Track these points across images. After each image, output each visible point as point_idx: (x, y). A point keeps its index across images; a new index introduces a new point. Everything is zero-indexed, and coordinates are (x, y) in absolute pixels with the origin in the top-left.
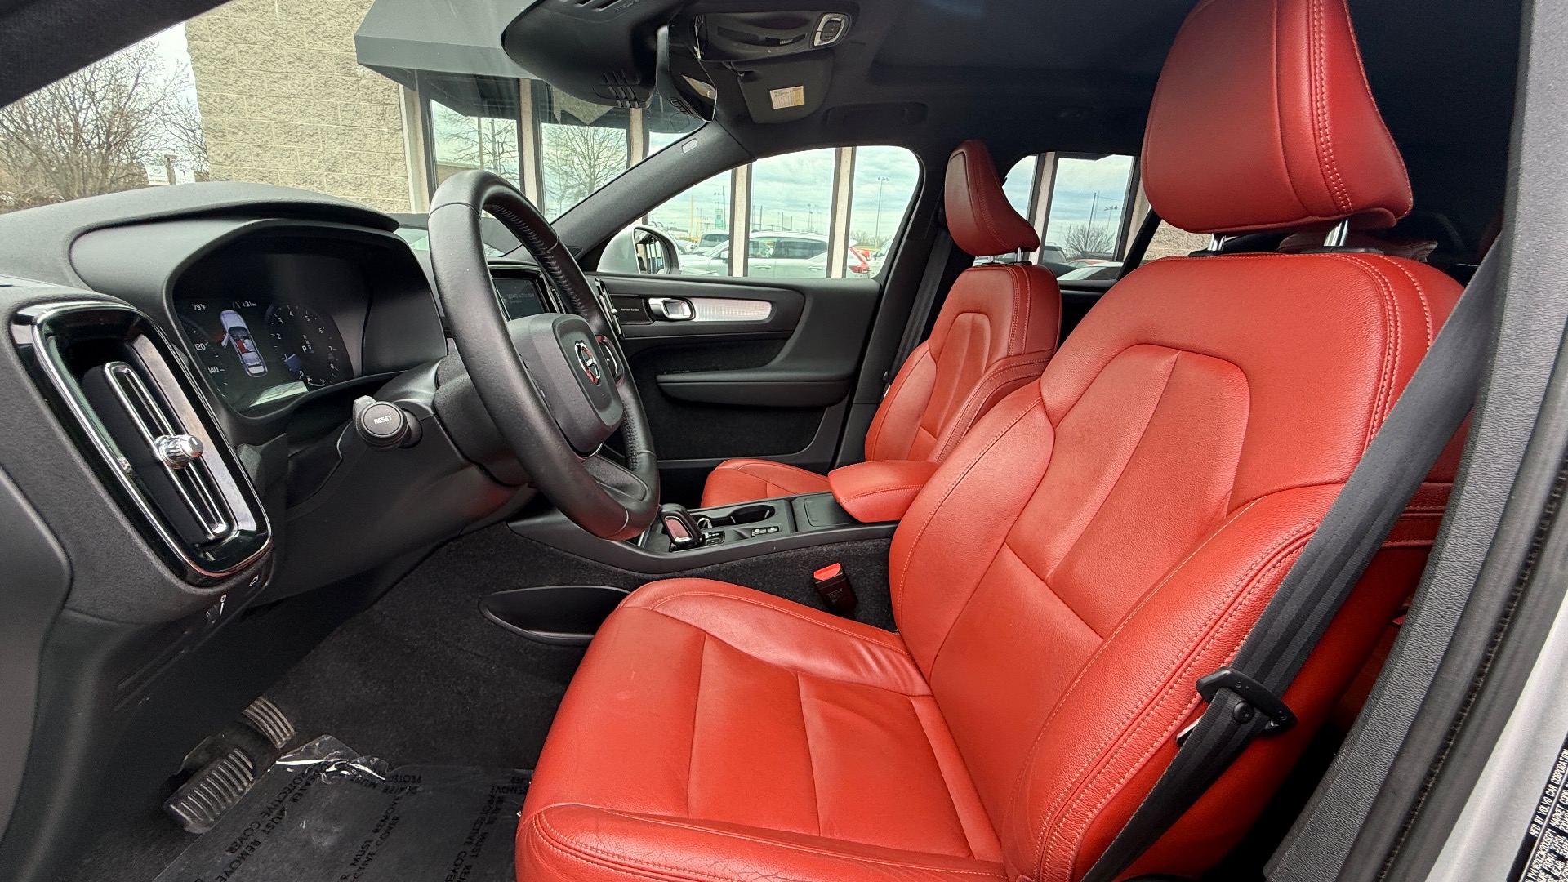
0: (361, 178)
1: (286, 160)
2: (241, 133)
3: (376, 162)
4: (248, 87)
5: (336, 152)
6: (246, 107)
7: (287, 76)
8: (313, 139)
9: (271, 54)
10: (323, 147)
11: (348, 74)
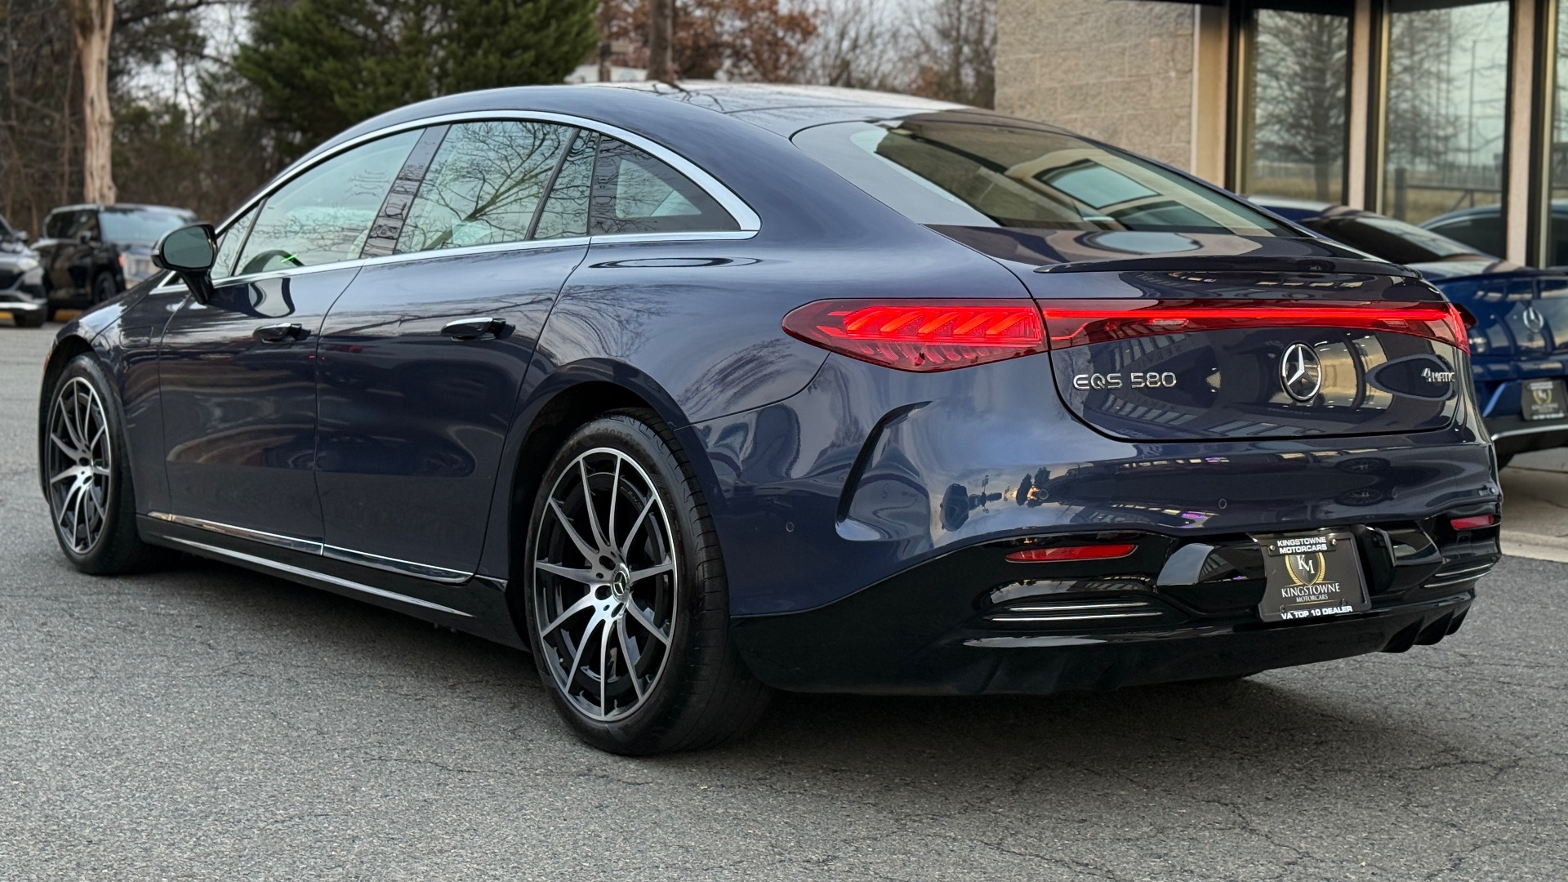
3: (1158, 125)
4: (1042, 43)
6: (1037, 72)
7: (1081, 19)
8: (1096, 101)
10: (1105, 111)
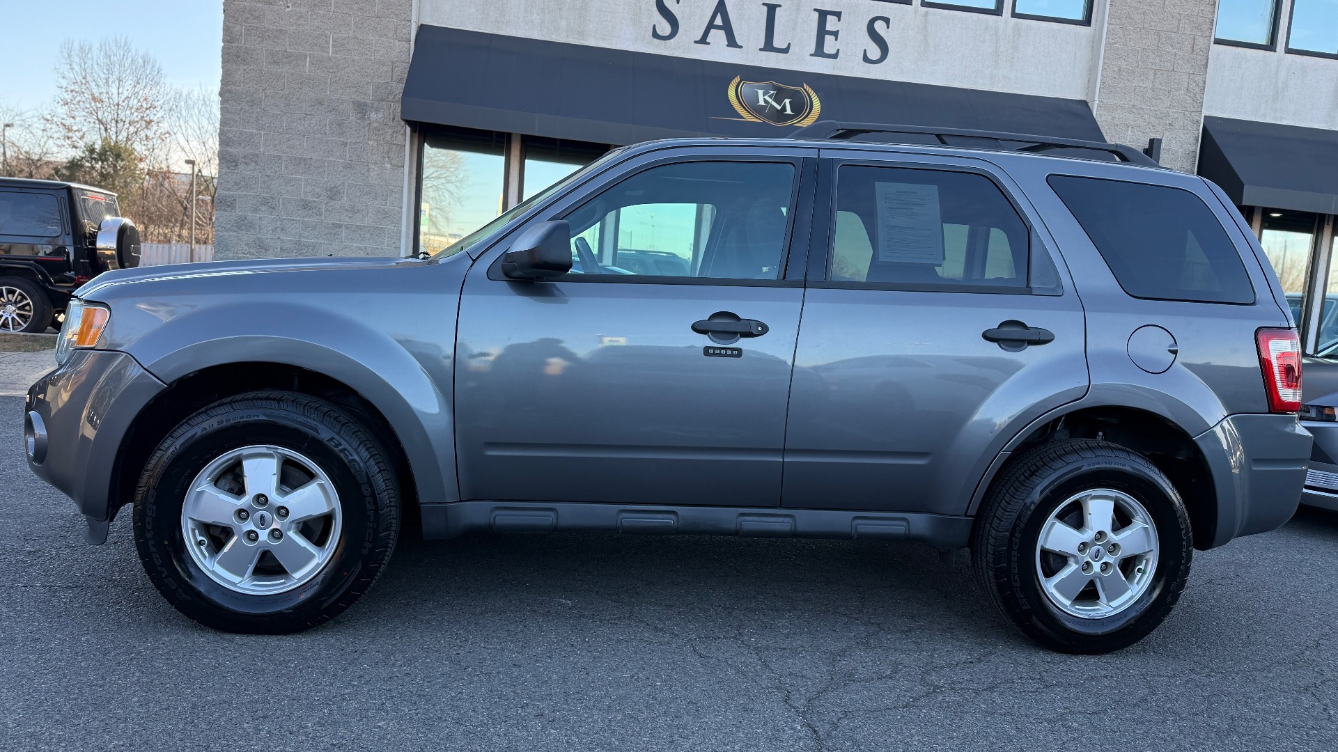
0: (358, 207)
1: (290, 188)
2: (253, 164)
3: (376, 193)
4: (267, 125)
5: (339, 183)
6: (262, 143)
7: (305, 117)
9: (294, 99)
10: (327, 178)
11: (363, 118)
